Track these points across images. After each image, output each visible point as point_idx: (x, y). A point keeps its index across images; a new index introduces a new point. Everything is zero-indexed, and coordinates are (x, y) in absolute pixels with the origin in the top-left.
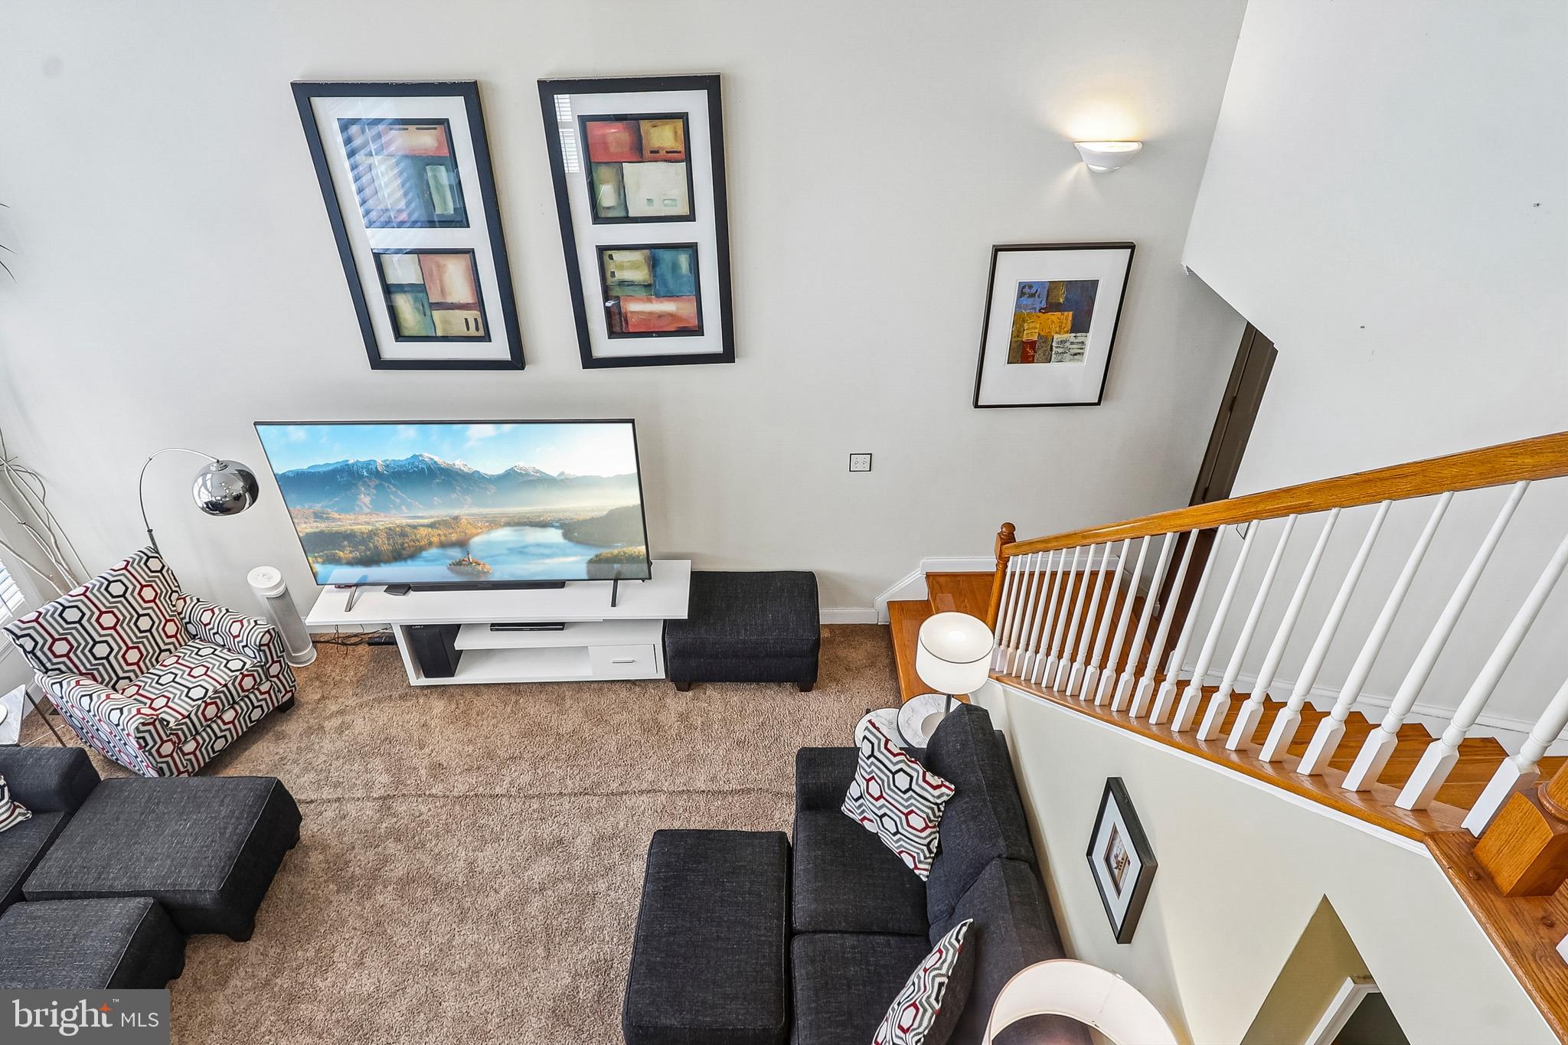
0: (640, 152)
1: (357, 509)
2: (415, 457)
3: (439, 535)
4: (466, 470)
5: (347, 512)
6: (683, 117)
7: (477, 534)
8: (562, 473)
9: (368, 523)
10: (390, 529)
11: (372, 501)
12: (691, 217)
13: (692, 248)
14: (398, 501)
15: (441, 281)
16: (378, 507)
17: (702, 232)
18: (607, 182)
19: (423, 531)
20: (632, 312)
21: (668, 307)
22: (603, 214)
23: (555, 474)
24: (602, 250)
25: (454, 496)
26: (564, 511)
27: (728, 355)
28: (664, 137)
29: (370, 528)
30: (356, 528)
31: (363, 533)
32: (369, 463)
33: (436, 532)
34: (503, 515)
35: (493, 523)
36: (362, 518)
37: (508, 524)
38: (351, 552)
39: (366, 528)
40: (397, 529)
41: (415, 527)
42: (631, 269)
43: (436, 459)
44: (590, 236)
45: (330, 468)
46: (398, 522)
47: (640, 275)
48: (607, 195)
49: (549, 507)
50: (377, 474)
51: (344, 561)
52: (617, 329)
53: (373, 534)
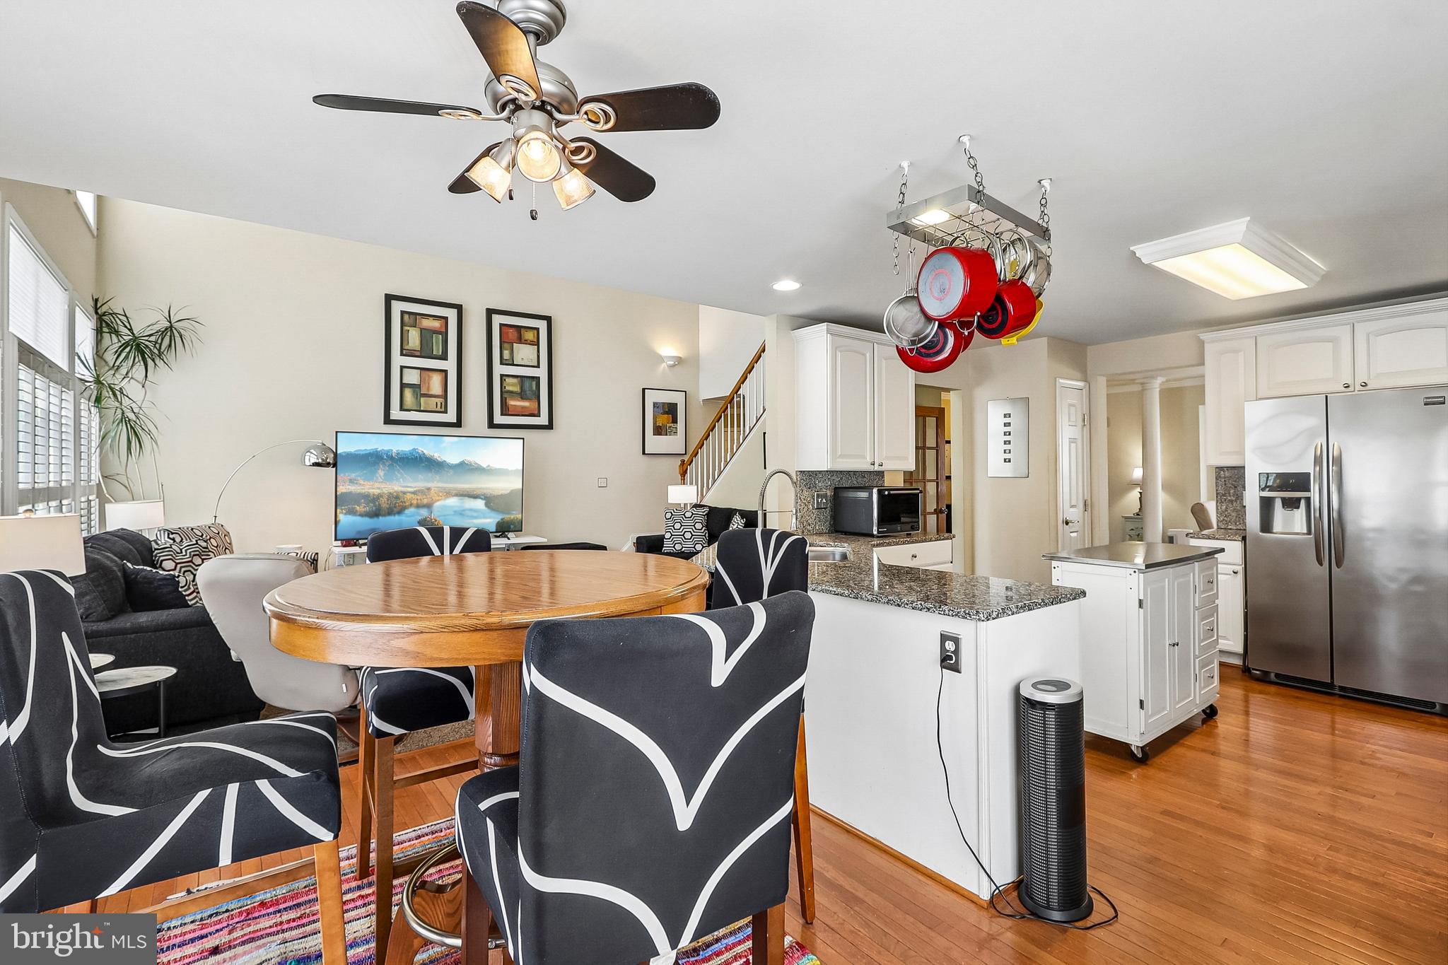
0: (520, 340)
1: (375, 478)
2: (414, 449)
3: (417, 499)
4: (439, 459)
5: (369, 480)
6: (537, 329)
7: (438, 500)
8: (489, 466)
9: (379, 488)
10: (390, 493)
11: (385, 475)
12: (538, 366)
13: (537, 379)
14: (399, 475)
15: (429, 384)
16: (387, 478)
17: (542, 373)
18: (506, 350)
19: (409, 496)
20: (512, 405)
21: (526, 404)
22: (504, 362)
23: (484, 466)
24: (502, 376)
25: (430, 475)
26: (487, 489)
27: (550, 426)
28: (530, 336)
29: (378, 491)
30: (371, 491)
31: (374, 495)
32: (388, 451)
33: (415, 497)
34: (455, 489)
35: (449, 494)
36: (377, 485)
37: (456, 495)
38: (364, 507)
39: (377, 492)
40: (395, 494)
41: (404, 493)
42: (513, 386)
43: (425, 452)
44: (498, 369)
45: (367, 452)
46: (396, 489)
47: (517, 389)
48: (506, 354)
49: (480, 486)
50: (391, 458)
51: (359, 513)
52: (504, 412)
53: (379, 496)
